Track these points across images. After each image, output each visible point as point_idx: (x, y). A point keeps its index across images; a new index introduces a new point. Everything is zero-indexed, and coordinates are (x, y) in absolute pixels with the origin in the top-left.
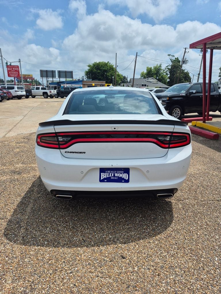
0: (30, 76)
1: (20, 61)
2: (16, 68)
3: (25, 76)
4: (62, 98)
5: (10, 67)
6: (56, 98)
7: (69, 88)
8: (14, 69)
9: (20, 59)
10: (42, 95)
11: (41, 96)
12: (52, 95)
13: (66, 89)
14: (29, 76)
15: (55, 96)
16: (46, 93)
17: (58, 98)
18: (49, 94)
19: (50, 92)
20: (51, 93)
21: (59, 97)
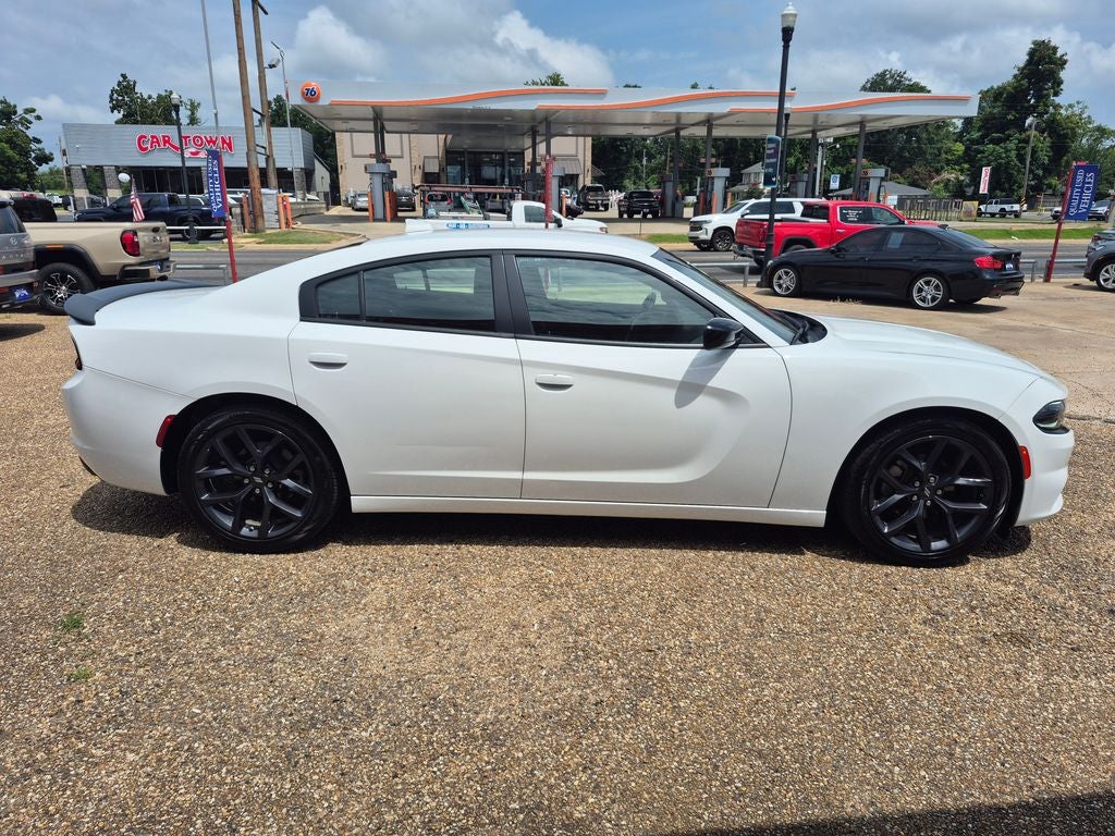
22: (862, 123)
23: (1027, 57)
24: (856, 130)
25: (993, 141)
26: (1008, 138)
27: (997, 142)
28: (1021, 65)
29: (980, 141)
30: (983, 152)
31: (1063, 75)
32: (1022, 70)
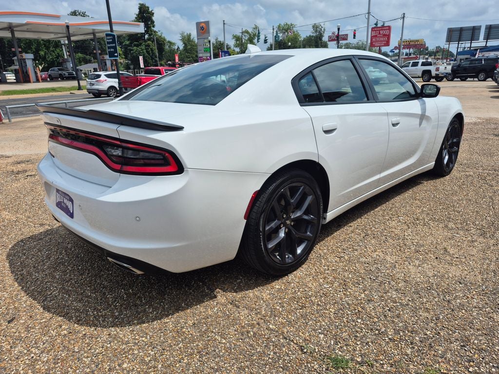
0: (418, 43)
1: (403, 18)
2: (385, 30)
3: (409, 43)
4: (462, 80)
5: (376, 31)
6: (448, 80)
7: (481, 60)
8: (381, 33)
9: (404, 14)
10: (420, 75)
11: (419, 77)
12: (440, 75)
13: (474, 62)
14: (416, 43)
15: (445, 77)
16: (429, 72)
17: (452, 80)
18: (434, 73)
19: (437, 69)
20: (437, 72)
21: (456, 79)
22: (94, 33)
23: (138, 10)
24: (91, 37)
25: (135, 45)
26: (140, 44)
27: (137, 46)
28: (137, 13)
29: (130, 45)
30: (133, 50)
31: (154, 18)
32: (138, 15)
